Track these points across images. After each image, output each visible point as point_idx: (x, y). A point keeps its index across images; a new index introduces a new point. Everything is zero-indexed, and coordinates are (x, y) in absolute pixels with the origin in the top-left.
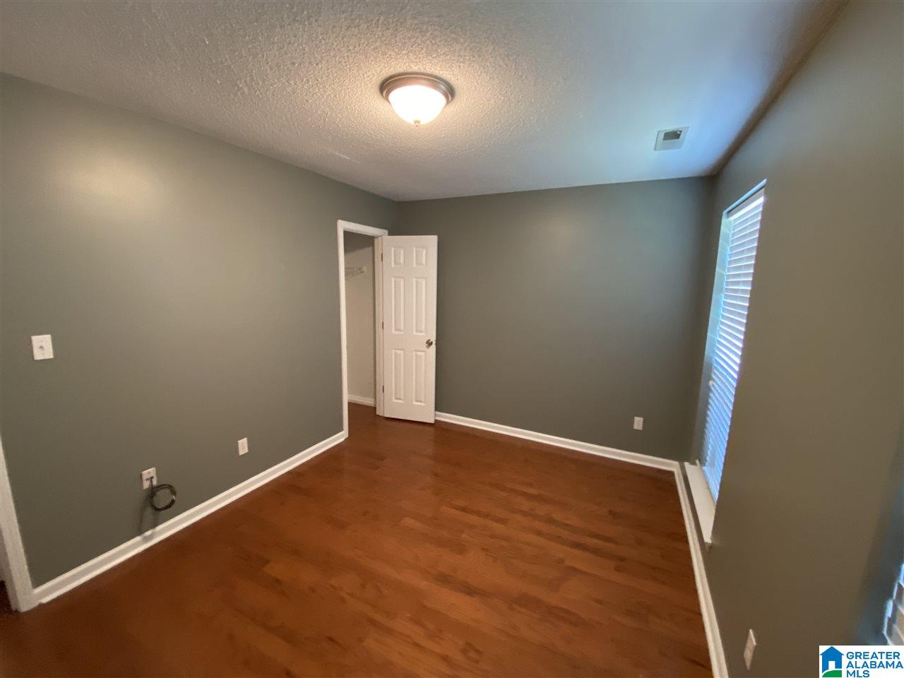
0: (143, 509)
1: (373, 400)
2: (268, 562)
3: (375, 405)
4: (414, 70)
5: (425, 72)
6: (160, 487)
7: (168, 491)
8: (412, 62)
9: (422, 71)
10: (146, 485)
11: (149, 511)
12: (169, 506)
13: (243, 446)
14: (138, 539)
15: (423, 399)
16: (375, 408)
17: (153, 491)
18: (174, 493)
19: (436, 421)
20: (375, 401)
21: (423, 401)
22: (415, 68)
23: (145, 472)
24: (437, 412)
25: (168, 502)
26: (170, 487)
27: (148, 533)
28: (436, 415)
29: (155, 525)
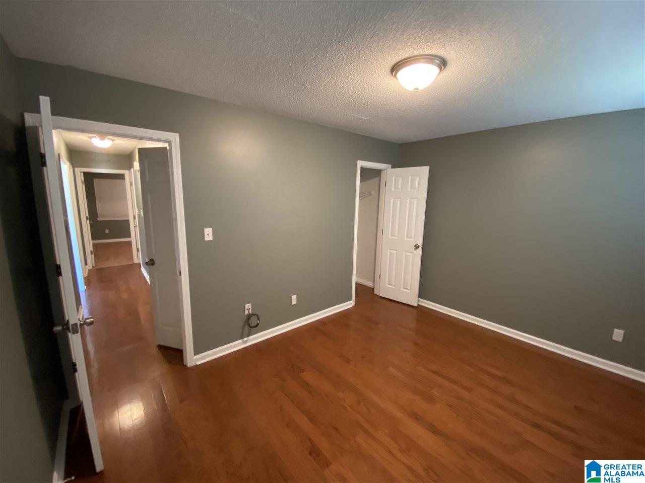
0: (244, 326)
1: (372, 283)
2: (303, 371)
3: (374, 287)
4: (416, 54)
5: (424, 53)
6: (253, 315)
7: (256, 318)
8: (415, 49)
9: (421, 54)
10: (246, 312)
11: (246, 328)
12: (256, 326)
13: (294, 299)
14: (240, 341)
15: (409, 288)
16: (373, 289)
17: (249, 316)
18: (259, 319)
19: (418, 305)
20: (374, 285)
21: (409, 289)
22: (416, 53)
23: (247, 305)
24: (420, 299)
25: (256, 324)
26: (257, 316)
27: (245, 339)
28: (418, 301)
29: (249, 335)
